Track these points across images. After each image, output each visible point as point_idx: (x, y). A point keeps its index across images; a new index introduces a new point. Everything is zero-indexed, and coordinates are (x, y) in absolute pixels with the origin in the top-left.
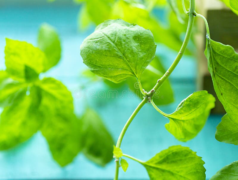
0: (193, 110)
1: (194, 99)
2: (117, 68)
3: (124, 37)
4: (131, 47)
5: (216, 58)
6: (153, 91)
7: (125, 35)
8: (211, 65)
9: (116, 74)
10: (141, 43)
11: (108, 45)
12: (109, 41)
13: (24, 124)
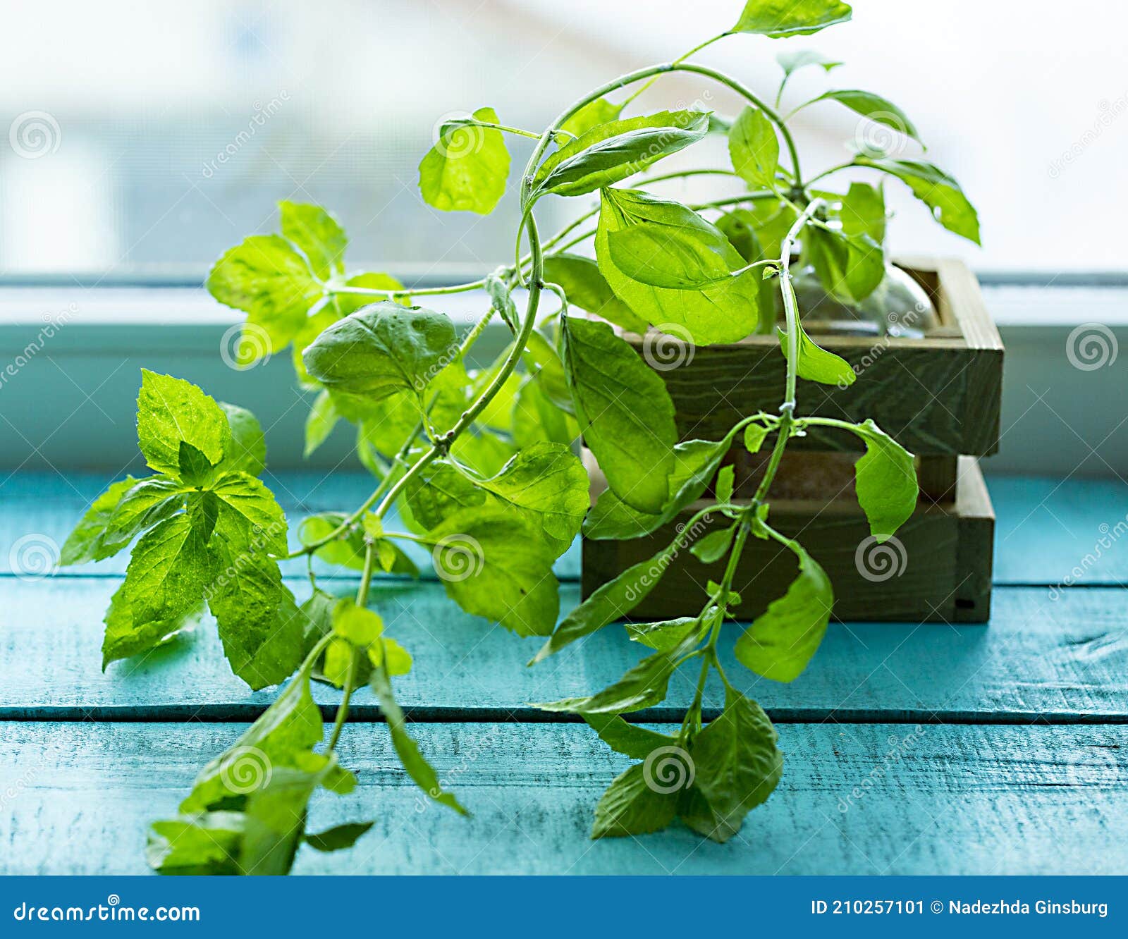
0: (537, 479)
1: (540, 458)
2: (376, 376)
3: (393, 320)
4: (407, 336)
5: (578, 350)
6: (452, 433)
7: (395, 317)
8: (568, 365)
9: (373, 387)
10: (428, 335)
11: (359, 333)
12: (362, 326)
13: (173, 577)
